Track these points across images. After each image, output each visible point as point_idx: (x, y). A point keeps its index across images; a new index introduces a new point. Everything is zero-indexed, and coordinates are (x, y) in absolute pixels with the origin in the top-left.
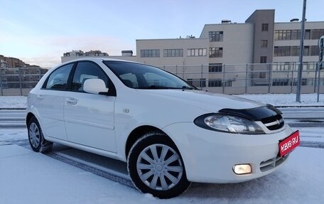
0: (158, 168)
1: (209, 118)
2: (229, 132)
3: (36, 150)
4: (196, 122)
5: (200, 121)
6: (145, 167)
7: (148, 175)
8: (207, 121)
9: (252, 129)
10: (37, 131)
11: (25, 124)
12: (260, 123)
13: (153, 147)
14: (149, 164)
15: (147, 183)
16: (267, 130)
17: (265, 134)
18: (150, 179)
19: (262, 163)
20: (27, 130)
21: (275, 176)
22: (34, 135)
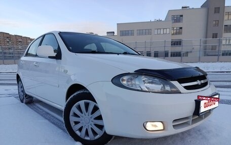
0: (86, 121)
1: (125, 78)
2: (142, 91)
3: (22, 101)
4: (114, 81)
5: (117, 80)
6: (76, 119)
7: (79, 126)
8: (123, 80)
9: (168, 88)
10: (21, 87)
11: (16, 82)
12: (176, 83)
13: (82, 103)
14: (79, 117)
15: (78, 133)
16: (183, 90)
17: (180, 93)
18: (80, 130)
19: (175, 121)
20: (17, 87)
21: (199, 131)
22: (20, 90)
